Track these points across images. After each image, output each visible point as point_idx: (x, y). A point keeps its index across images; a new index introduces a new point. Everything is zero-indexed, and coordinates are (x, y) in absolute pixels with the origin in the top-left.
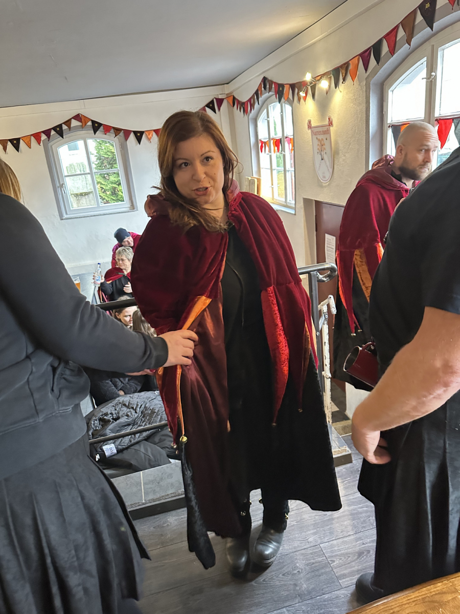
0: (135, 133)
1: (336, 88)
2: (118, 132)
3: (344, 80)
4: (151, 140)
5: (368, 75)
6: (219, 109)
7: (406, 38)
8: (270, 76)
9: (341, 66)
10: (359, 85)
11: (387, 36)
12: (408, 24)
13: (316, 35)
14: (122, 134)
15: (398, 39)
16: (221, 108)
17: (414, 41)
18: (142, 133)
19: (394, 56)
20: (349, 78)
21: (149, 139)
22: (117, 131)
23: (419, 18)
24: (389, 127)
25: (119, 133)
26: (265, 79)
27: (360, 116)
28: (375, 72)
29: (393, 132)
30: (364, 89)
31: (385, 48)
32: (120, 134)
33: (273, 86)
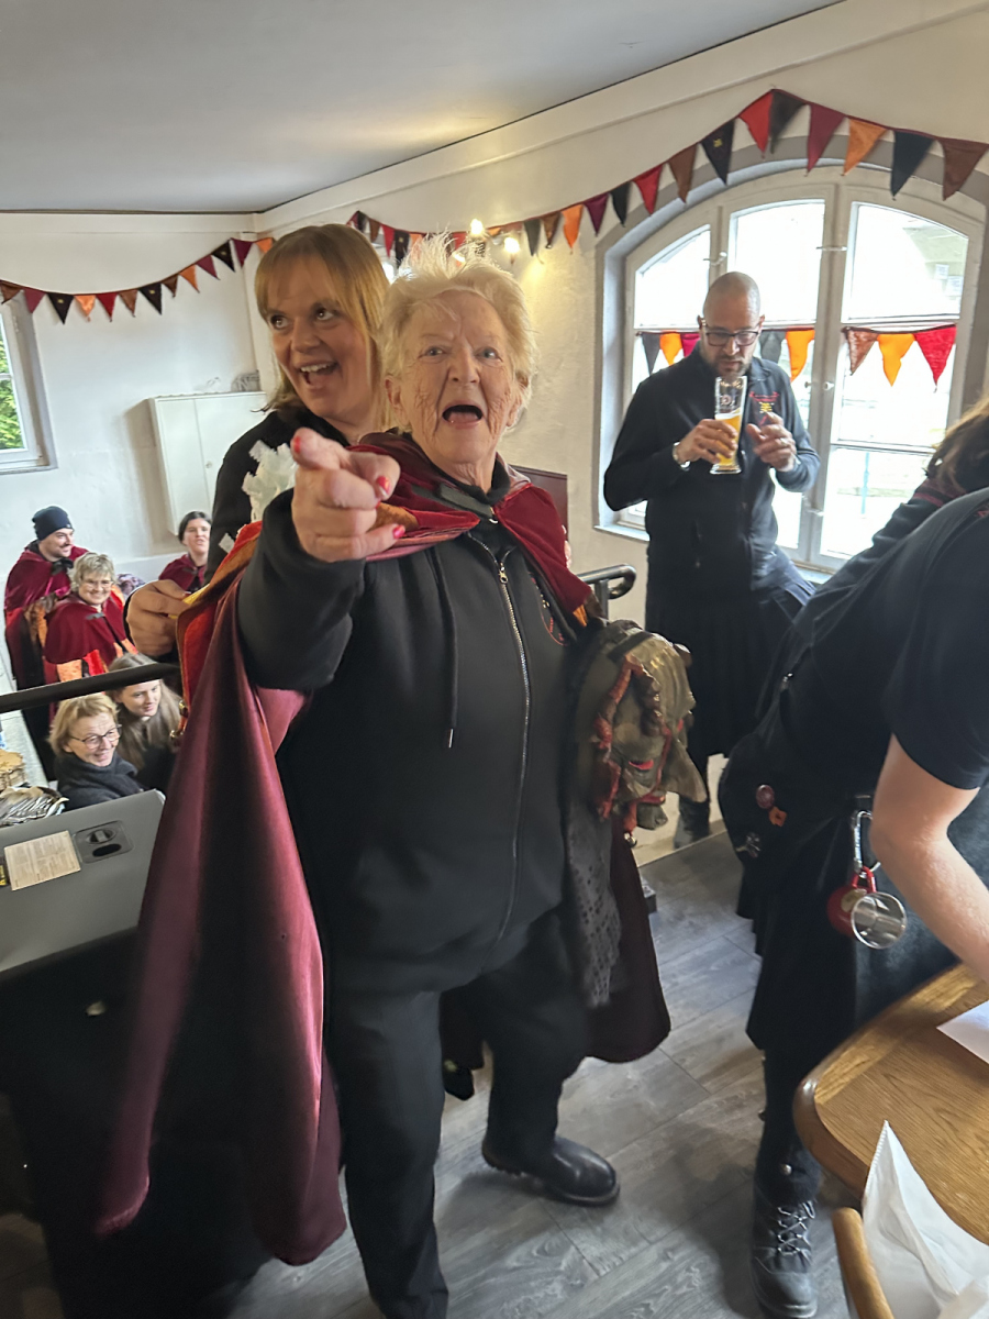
0: (53, 297)
1: (532, 254)
2: (12, 291)
3: (550, 241)
4: (91, 315)
5: (602, 242)
6: (242, 263)
7: (676, 190)
8: (371, 211)
9: (545, 218)
10: (582, 255)
11: (640, 180)
12: (682, 164)
13: (491, 151)
14: (20, 296)
15: (662, 186)
16: (247, 261)
17: (692, 195)
18: (68, 298)
19: (655, 215)
20: (561, 239)
21: (85, 314)
22: (9, 289)
23: (702, 160)
24: (637, 335)
25: (13, 295)
26: (359, 218)
27: (584, 311)
28: (614, 237)
29: (644, 343)
30: (593, 263)
31: (636, 200)
32: (15, 298)
33: (381, 232)
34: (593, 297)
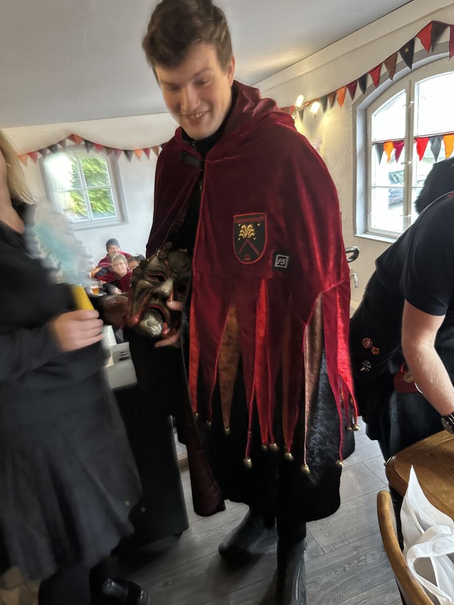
0: (125, 151)
2: (110, 151)
3: (332, 105)
5: (355, 103)
7: (388, 75)
9: (329, 95)
10: (346, 110)
11: (371, 72)
13: (305, 68)
14: (113, 152)
15: (381, 75)
17: (395, 77)
18: (132, 151)
19: (379, 87)
20: (337, 104)
21: (139, 157)
23: (400, 59)
24: (373, 144)
27: (347, 136)
28: (361, 100)
29: (377, 148)
30: (351, 113)
31: (370, 81)
34: (352, 129)
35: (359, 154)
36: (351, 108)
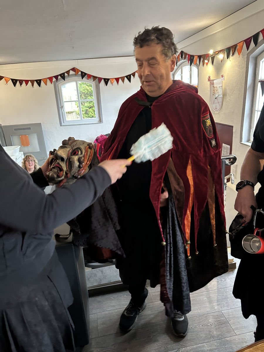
1: (227, 59)
3: (233, 54)
4: (113, 84)
5: (249, 52)
8: (185, 51)
10: (243, 57)
11: (262, 31)
13: (218, 28)
18: (108, 79)
20: (236, 53)
24: (259, 82)
25: (96, 79)
26: (182, 52)
27: (242, 75)
28: (253, 50)
29: (261, 85)
30: (246, 60)
31: (261, 37)
33: (187, 56)
34: (245, 70)
35: (249, 88)
36: (246, 56)
